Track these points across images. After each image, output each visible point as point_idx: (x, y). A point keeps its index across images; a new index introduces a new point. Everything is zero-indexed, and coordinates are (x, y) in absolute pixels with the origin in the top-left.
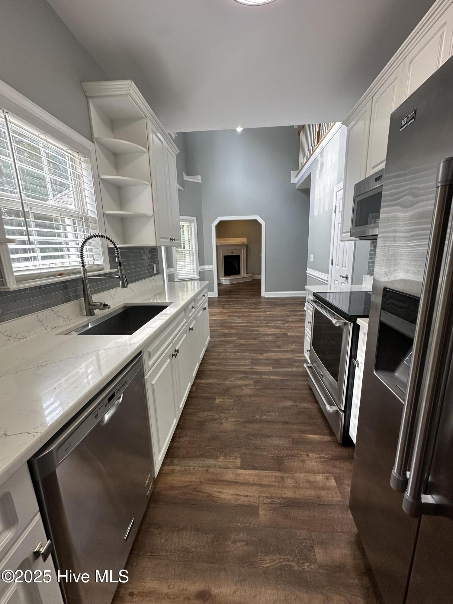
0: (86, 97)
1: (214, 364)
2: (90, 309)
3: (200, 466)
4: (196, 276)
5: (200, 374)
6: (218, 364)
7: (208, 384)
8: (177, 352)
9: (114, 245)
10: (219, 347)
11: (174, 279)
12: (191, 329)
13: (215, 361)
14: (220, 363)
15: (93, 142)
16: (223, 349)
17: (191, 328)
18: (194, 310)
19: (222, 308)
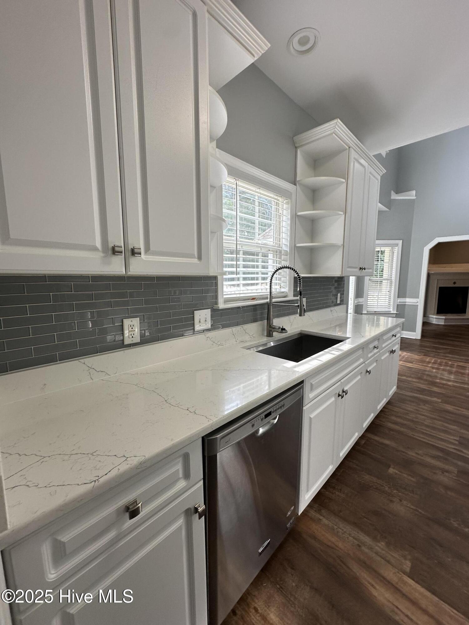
0: (296, 147)
1: (396, 423)
2: (270, 331)
3: (352, 535)
4: (391, 310)
5: (373, 427)
6: (402, 425)
7: (382, 444)
8: (344, 393)
9: (298, 275)
10: (408, 404)
11: (362, 311)
12: (369, 372)
13: (399, 420)
14: (405, 425)
15: (295, 184)
16: (415, 408)
17: (368, 370)
18: (376, 351)
19: (424, 355)
